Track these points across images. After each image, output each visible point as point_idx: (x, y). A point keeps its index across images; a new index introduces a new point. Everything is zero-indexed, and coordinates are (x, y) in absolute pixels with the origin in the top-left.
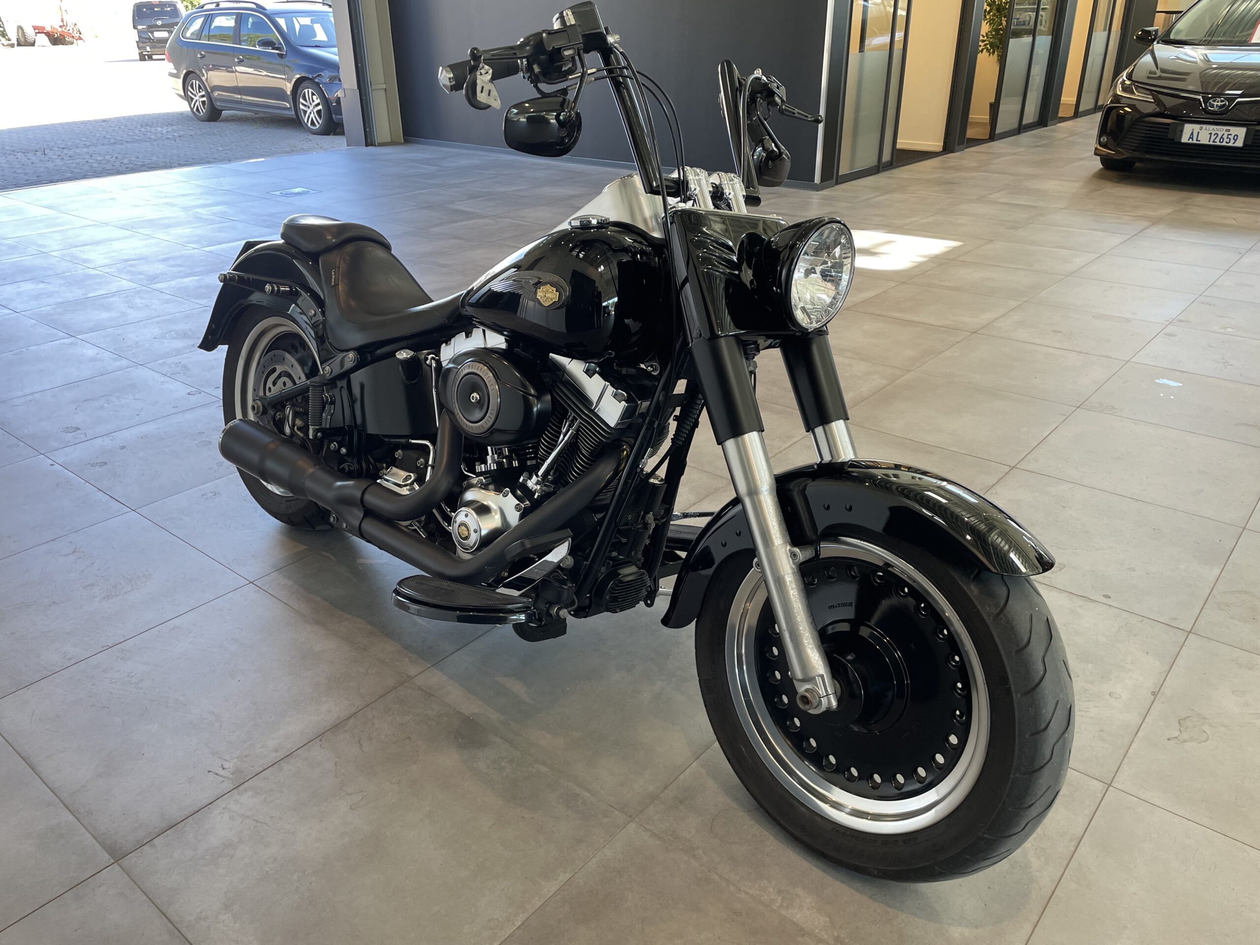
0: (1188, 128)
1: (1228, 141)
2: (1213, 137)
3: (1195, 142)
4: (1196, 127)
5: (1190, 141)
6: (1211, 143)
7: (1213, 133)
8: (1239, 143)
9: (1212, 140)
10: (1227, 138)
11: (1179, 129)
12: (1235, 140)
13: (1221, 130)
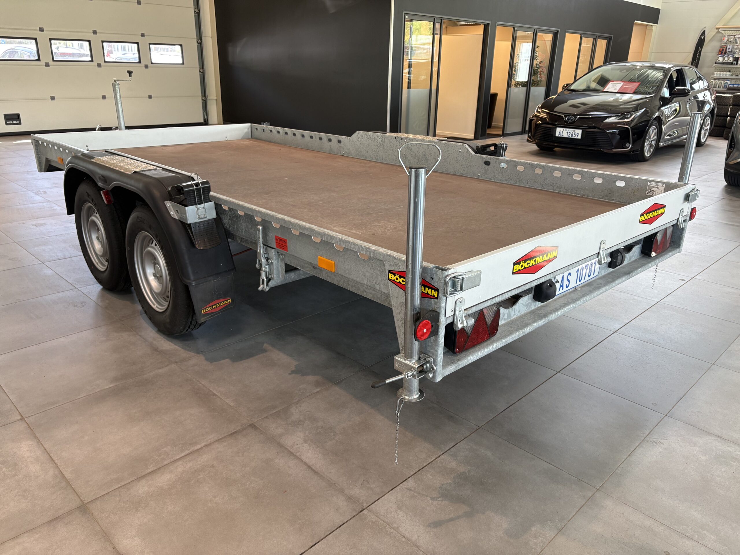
0: (558, 130)
1: (575, 136)
2: (568, 134)
3: (561, 136)
4: (561, 129)
5: (559, 136)
6: (568, 137)
7: (569, 132)
8: (579, 137)
9: (568, 135)
10: (574, 134)
11: (554, 130)
12: (578, 136)
13: (571, 131)
